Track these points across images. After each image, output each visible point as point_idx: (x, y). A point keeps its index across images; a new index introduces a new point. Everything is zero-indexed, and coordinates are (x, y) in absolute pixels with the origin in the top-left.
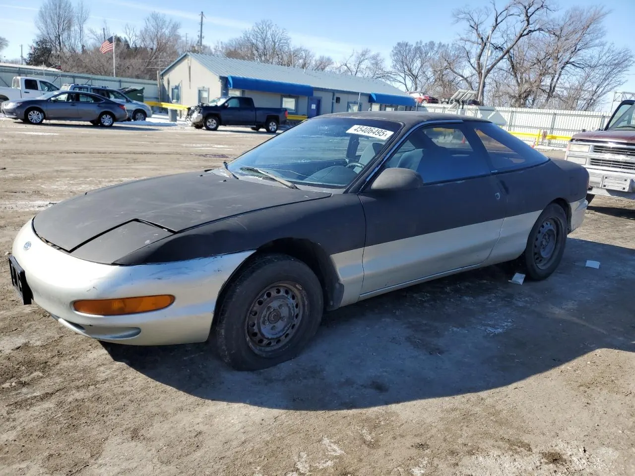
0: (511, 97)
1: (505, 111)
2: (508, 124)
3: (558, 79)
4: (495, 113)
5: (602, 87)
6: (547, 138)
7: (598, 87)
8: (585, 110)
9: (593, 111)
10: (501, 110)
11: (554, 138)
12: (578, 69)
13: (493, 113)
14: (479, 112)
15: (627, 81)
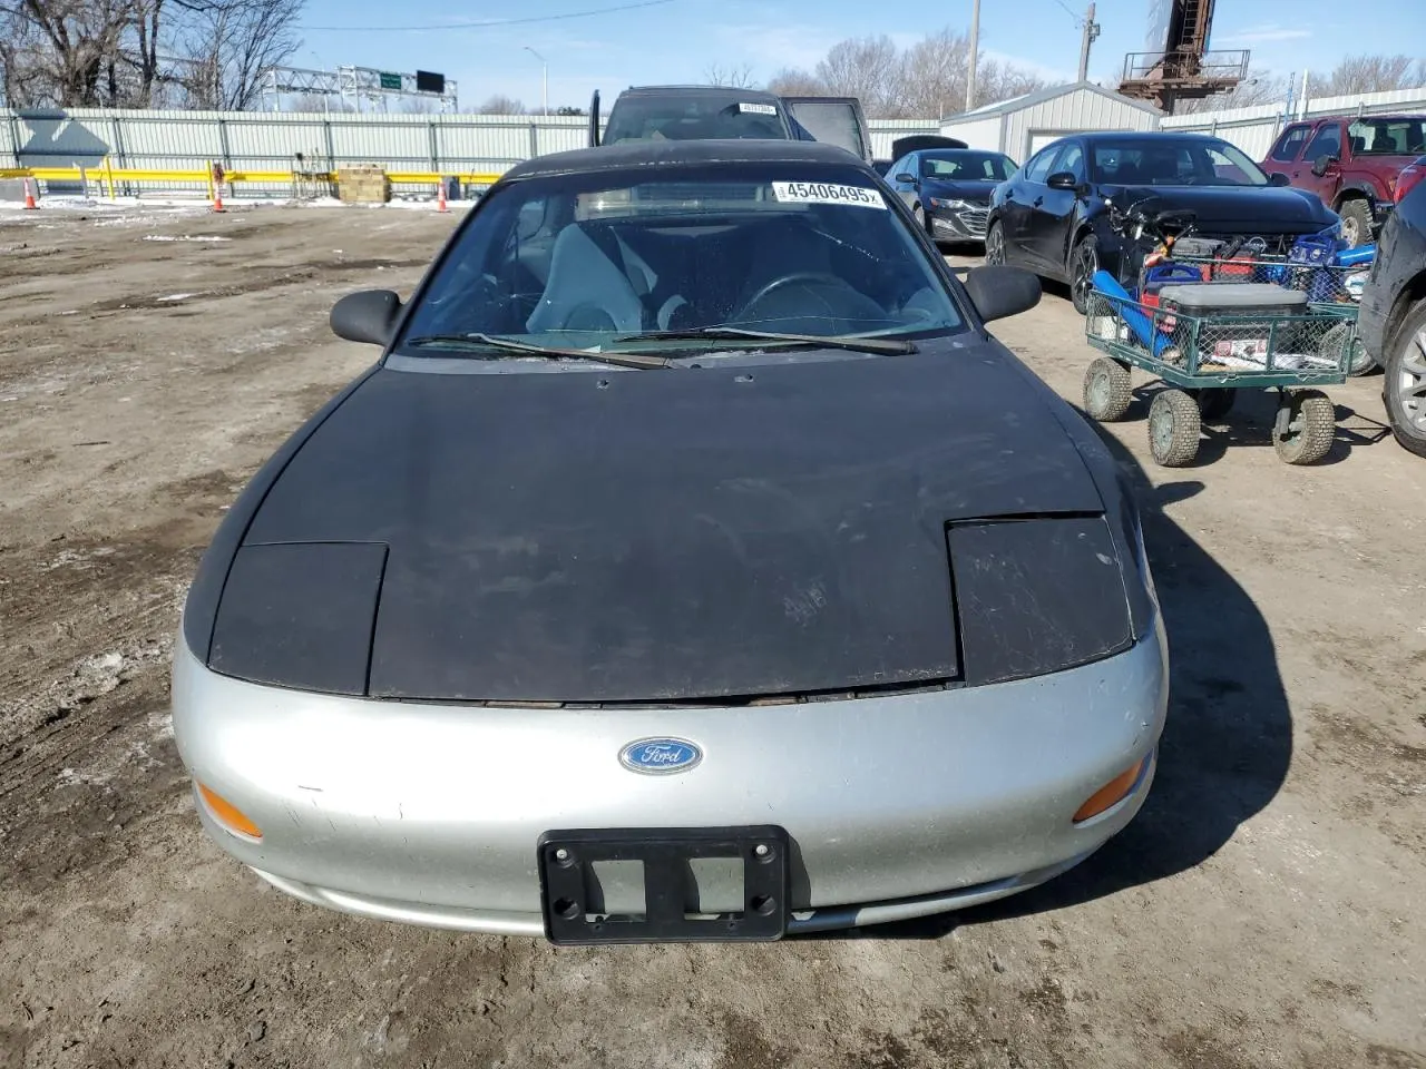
0: (55, 80)
1: (96, 119)
2: (115, 150)
3: (154, 35)
4: (67, 123)
5: (255, 56)
6: (226, 178)
7: (248, 56)
8: (239, 109)
9: (255, 110)
10: (81, 115)
11: (240, 177)
12: (192, 11)
13: (64, 125)
14: (22, 124)
15: (302, 41)
